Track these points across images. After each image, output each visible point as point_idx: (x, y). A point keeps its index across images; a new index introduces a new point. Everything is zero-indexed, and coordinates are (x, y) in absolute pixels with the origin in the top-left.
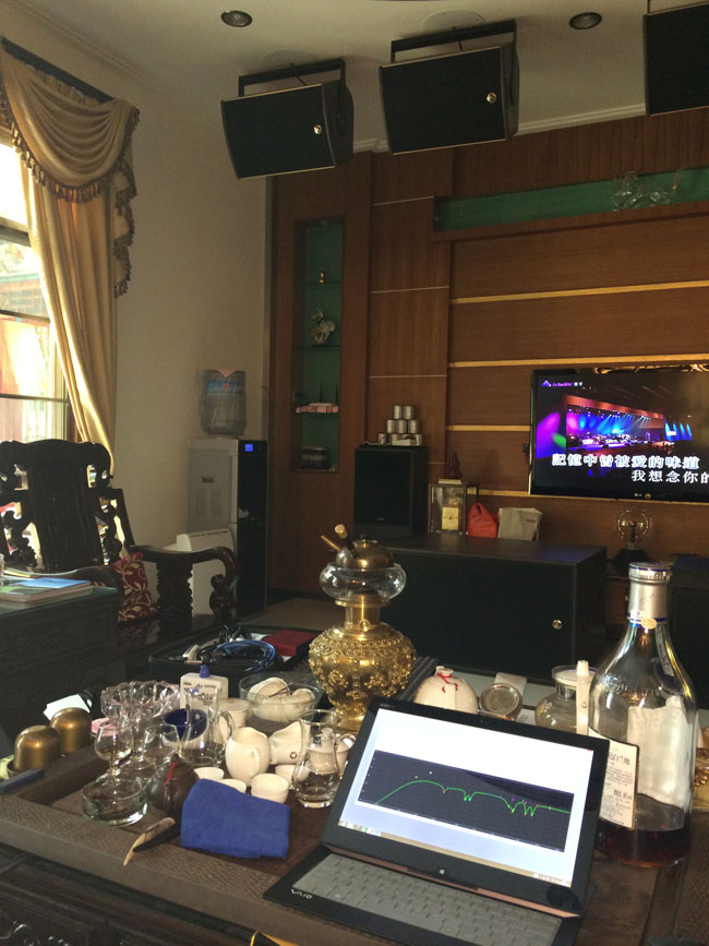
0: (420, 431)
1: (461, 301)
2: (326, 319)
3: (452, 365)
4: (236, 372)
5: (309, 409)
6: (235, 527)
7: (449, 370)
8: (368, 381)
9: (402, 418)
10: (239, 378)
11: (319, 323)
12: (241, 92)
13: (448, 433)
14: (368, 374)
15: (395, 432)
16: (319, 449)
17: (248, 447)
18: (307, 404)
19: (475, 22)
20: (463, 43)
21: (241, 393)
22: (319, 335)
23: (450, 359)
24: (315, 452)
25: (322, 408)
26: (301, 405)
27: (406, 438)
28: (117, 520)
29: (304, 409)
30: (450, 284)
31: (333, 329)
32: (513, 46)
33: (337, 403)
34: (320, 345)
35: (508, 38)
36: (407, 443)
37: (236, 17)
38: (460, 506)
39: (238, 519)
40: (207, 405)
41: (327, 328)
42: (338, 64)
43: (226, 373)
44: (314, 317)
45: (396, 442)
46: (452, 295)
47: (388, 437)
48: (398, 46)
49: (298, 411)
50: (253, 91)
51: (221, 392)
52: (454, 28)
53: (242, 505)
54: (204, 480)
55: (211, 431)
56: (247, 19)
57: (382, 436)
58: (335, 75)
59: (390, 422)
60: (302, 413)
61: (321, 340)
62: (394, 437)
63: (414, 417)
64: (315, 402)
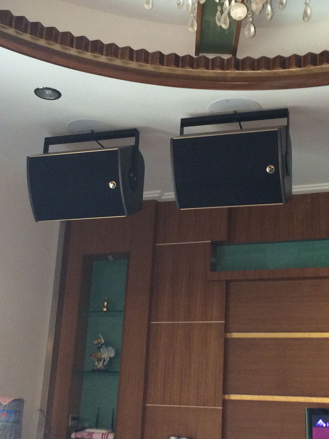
1: (235, 335)
2: (107, 344)
3: (227, 397)
4: (14, 400)
5: (84, 434)
7: (225, 403)
10: (18, 406)
11: (99, 348)
12: (46, 150)
14: (145, 400)
18: (83, 429)
19: (253, 108)
20: (242, 123)
21: (18, 422)
22: (99, 360)
23: (225, 392)
26: (77, 431)
29: (80, 435)
30: (226, 320)
31: (113, 356)
32: (287, 128)
33: (113, 429)
34: (99, 371)
35: (282, 122)
37: (48, 92)
41: (107, 354)
42: (133, 133)
43: (4, 401)
44: (95, 342)
46: (227, 329)
48: (186, 123)
49: (73, 436)
50: (56, 149)
52: (236, 112)
56: (57, 94)
58: (130, 141)
61: (100, 365)
64: (91, 427)
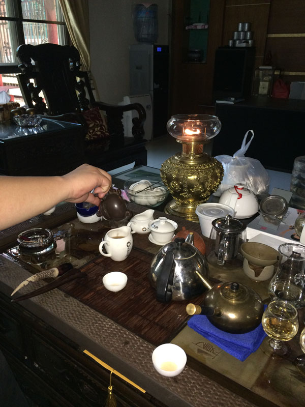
0: (251, 38)
6: (152, 93)
8: (225, 9)
9: (243, 30)
13: (267, 39)
14: (225, 3)
15: (238, 39)
16: (197, 50)
17: (159, 49)
24: (195, 52)
25: (200, 26)
27: (244, 42)
36: (244, 45)
38: (270, 81)
39: (154, 89)
45: (238, 44)
47: (234, 42)
49: (187, 28)
53: (155, 82)
54: (137, 68)
57: (231, 41)
59: (236, 33)
60: (189, 29)
62: (237, 42)
63: (249, 30)
64: (196, 23)
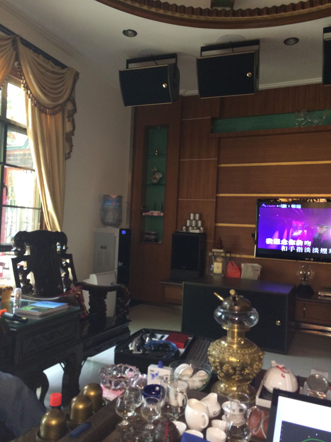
0: (202, 226)
1: (223, 165)
2: (158, 171)
3: (218, 195)
4: (118, 196)
5: (149, 213)
6: (116, 271)
7: (217, 197)
8: (178, 201)
9: (194, 219)
10: (120, 199)
11: (154, 173)
12: (127, 67)
13: (216, 227)
14: (178, 197)
15: (191, 226)
16: (153, 233)
17: (124, 232)
18: (148, 211)
19: (241, 40)
20: (234, 49)
21: (120, 206)
22: (155, 179)
23: (217, 193)
24: (151, 234)
25: (156, 213)
26: (145, 212)
27: (196, 229)
28: (69, 269)
29: (147, 214)
30: (218, 158)
31: (161, 176)
32: (258, 51)
33: (162, 211)
34: (154, 184)
35: (255, 47)
36: (197, 231)
37: (130, 32)
38: (222, 262)
39: (118, 267)
40: (104, 211)
41: (159, 176)
42: (174, 56)
43: (114, 197)
44: (152, 170)
45: (191, 231)
46: (219, 163)
47: (187, 228)
48: (204, 49)
50: (133, 66)
51: (111, 205)
52: (230, 42)
53: (120, 260)
54: (102, 247)
55: (105, 224)
56: (135, 33)
57: (184, 228)
58: (173, 61)
59: (188, 221)
60: (145, 215)
61: (155, 181)
62: (190, 228)
63: (200, 219)
64: (152, 210)
